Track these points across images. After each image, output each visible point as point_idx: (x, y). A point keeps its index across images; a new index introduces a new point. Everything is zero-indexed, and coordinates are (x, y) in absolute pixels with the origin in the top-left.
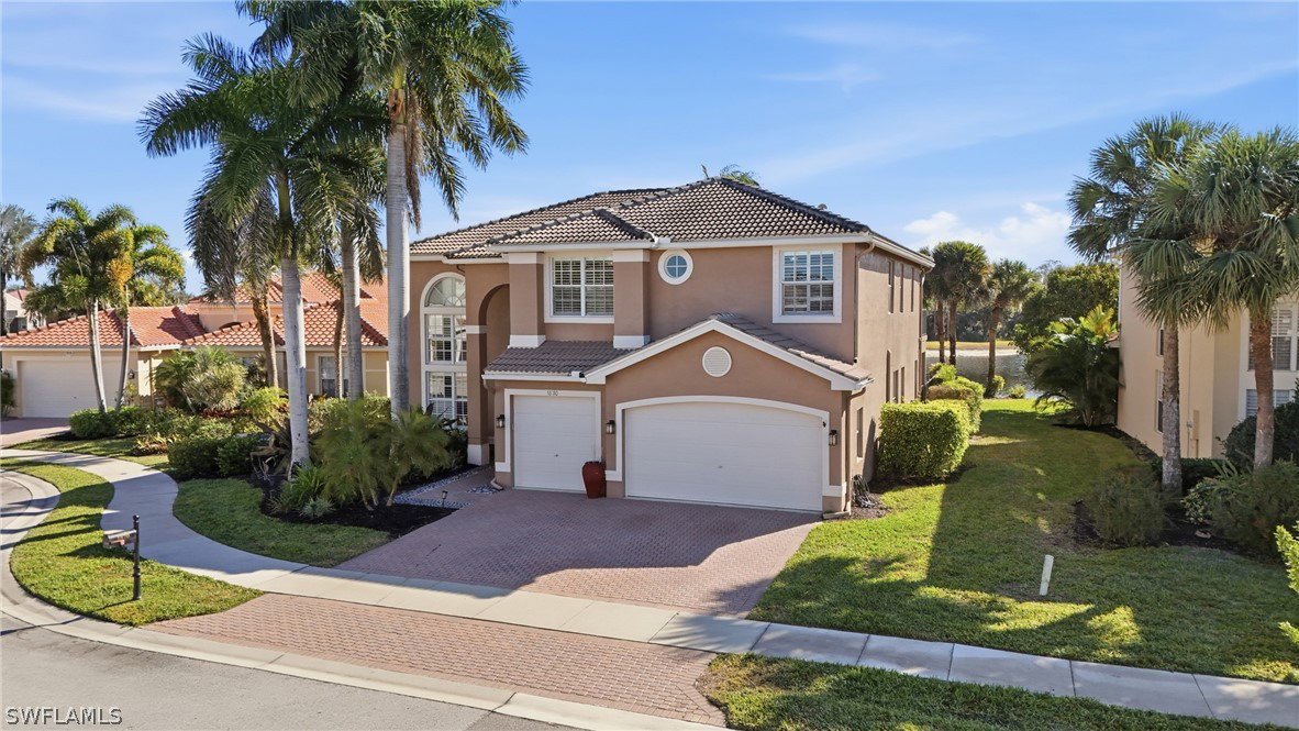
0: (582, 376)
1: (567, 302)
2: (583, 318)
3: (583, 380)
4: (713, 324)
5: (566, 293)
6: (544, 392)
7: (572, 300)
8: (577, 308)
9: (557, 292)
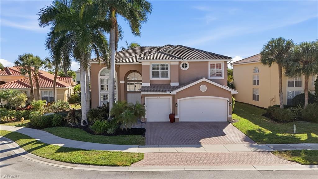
0: (170, 93)
1: (155, 74)
2: (160, 78)
3: (171, 94)
4: (204, 79)
5: (155, 72)
6: (156, 97)
7: (157, 74)
8: (158, 76)
9: (153, 72)
